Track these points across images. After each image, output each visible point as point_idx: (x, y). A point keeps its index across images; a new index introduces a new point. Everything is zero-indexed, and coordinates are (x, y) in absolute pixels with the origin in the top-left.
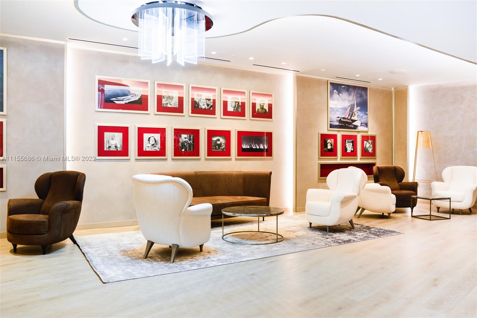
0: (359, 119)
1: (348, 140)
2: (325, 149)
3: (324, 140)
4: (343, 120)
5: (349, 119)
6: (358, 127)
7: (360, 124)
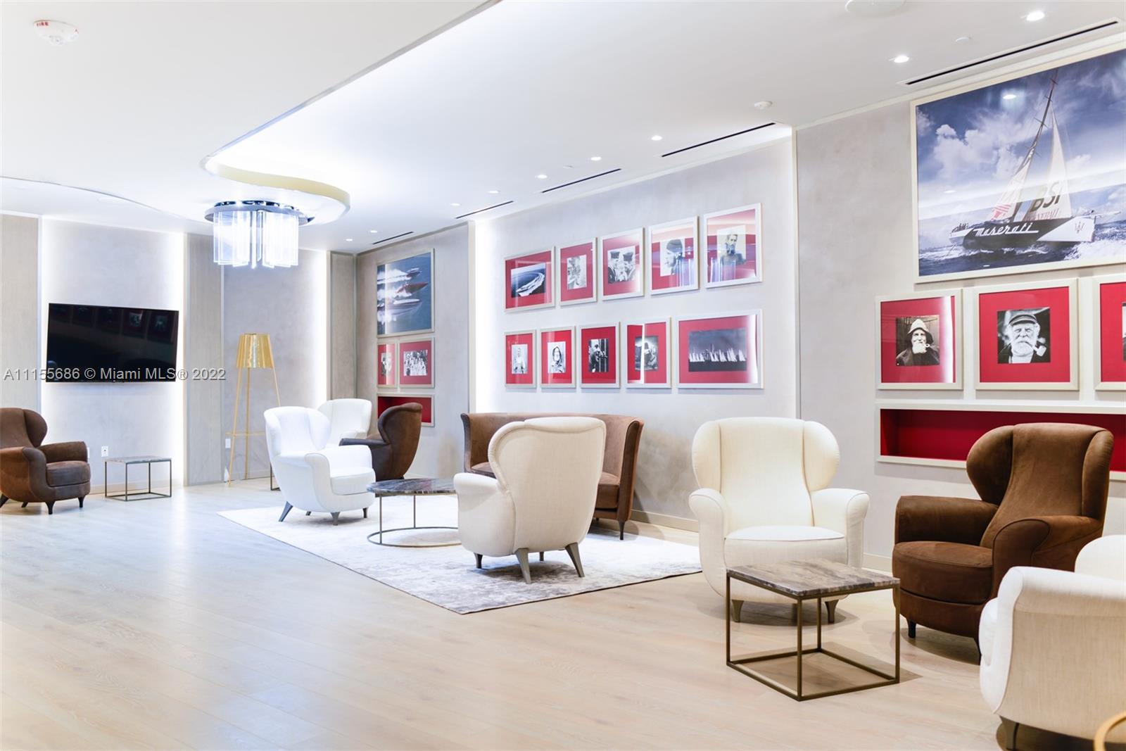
0: (1081, 210)
1: (1013, 311)
2: (900, 355)
3: (898, 321)
4: (986, 234)
5: (1021, 224)
6: (1080, 248)
7: (1093, 230)
